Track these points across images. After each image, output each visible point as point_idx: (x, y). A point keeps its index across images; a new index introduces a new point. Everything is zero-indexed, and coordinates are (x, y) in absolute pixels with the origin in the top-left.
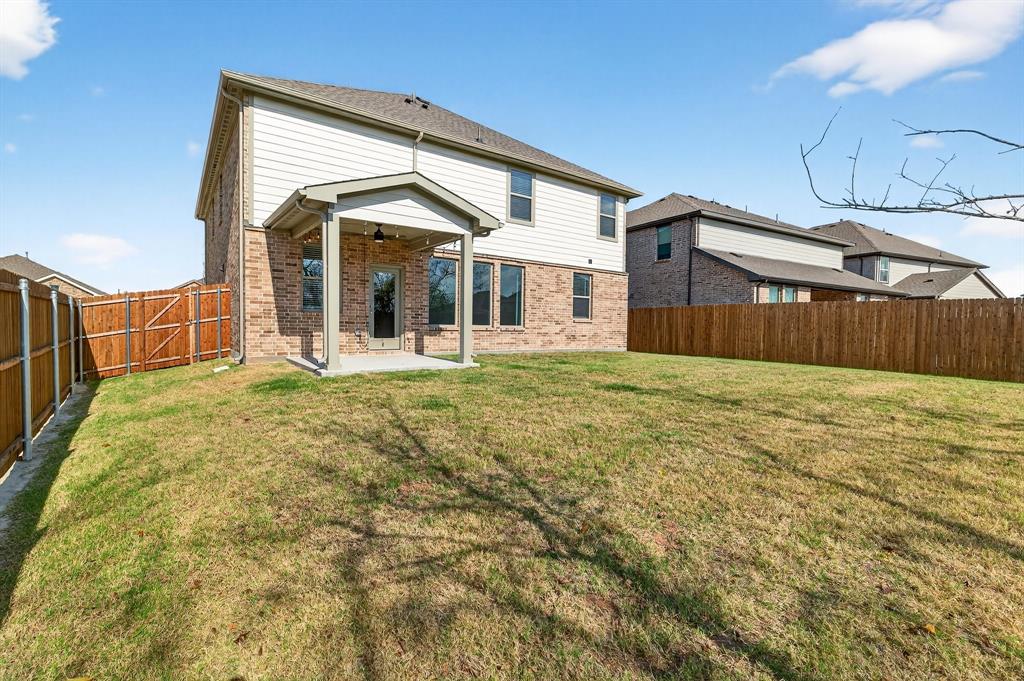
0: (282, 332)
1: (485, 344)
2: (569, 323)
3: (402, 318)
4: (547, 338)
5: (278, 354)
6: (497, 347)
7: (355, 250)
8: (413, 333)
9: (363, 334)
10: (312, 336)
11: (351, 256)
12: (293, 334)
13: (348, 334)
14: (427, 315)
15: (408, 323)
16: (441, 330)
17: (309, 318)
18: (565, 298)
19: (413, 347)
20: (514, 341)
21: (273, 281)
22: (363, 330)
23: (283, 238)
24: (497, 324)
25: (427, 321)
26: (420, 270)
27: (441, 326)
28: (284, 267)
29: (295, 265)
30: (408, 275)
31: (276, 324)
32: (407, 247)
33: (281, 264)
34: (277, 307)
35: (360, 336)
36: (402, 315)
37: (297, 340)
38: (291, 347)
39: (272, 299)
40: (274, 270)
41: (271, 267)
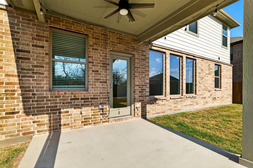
0: (27, 112)
1: (179, 106)
2: (213, 91)
3: (133, 93)
4: (205, 100)
5: (24, 134)
6: (185, 107)
7: (98, 39)
8: (140, 103)
9: (105, 107)
10: (60, 113)
11: (94, 44)
12: (40, 112)
13: (93, 108)
14: (148, 90)
15: (137, 96)
16: (156, 99)
17: (56, 97)
18: (211, 77)
19: (140, 114)
20: (191, 103)
21: (17, 61)
22: (105, 104)
23: (30, 20)
24: (184, 94)
25: (148, 94)
26: (143, 57)
27: (156, 97)
28: (31, 48)
29: (43, 47)
30: (137, 61)
31: (21, 104)
32: (136, 40)
33: (28, 45)
34: (21, 87)
35: (103, 109)
36: (133, 91)
37: (45, 118)
38: (38, 125)
39: (16, 80)
40: (18, 51)
41: (14, 46)
